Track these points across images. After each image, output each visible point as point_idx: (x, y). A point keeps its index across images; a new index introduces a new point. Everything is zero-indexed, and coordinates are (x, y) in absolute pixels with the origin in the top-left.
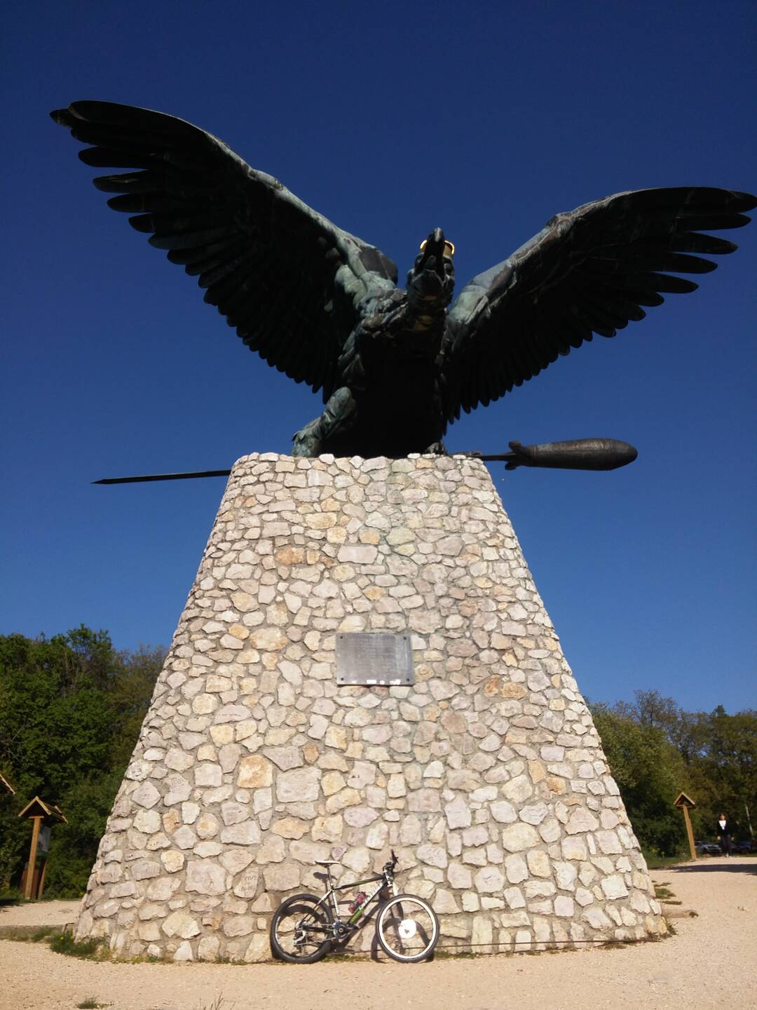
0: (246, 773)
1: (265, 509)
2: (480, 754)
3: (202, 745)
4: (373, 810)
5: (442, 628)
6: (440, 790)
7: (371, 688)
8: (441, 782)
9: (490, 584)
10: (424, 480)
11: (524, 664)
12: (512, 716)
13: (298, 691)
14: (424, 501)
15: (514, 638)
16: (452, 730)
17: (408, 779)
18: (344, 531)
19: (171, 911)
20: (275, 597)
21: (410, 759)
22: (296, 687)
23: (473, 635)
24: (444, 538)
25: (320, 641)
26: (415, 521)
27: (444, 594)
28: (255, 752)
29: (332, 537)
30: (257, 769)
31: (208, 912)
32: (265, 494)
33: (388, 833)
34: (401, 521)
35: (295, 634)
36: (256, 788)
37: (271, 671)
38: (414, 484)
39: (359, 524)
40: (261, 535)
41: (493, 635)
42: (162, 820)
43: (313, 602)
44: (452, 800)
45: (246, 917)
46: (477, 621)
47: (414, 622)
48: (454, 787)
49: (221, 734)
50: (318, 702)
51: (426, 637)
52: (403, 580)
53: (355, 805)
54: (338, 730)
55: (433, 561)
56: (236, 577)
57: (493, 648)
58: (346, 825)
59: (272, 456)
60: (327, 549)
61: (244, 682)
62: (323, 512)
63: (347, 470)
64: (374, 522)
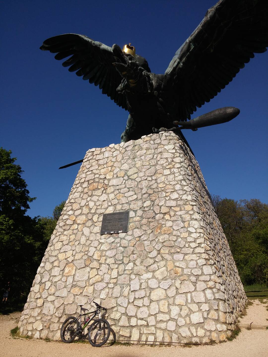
0: (67, 270)
1: (88, 170)
2: (148, 259)
3: (55, 260)
4: (105, 284)
5: (142, 207)
6: (130, 274)
7: (112, 235)
8: (131, 271)
9: (164, 185)
10: (145, 146)
11: (173, 219)
12: (164, 242)
13: (88, 238)
14: (144, 155)
15: (171, 207)
16: (139, 249)
17: (119, 270)
18: (112, 173)
19: (37, 320)
20: (86, 203)
21: (121, 262)
22: (87, 237)
23: (154, 208)
24: (149, 169)
25: (98, 218)
26: (139, 164)
27: (145, 192)
28: (71, 262)
29: (108, 177)
30: (70, 269)
31: (47, 321)
32: (89, 165)
33: (108, 293)
34: (134, 165)
35: (90, 216)
36: (69, 276)
37: (80, 231)
38: (141, 148)
39: (118, 169)
40: (85, 180)
41: (162, 207)
42: (40, 288)
43: (98, 204)
44: (134, 279)
45: (57, 324)
46: (156, 202)
47: (132, 206)
48: (136, 273)
49: (61, 257)
50: (93, 242)
51: (135, 211)
52: (131, 189)
53: (99, 282)
54: (98, 252)
55: (144, 179)
56: (75, 197)
57: (161, 213)
58: (94, 290)
59: (93, 149)
60: (106, 182)
61: (71, 237)
62: (107, 167)
63: (118, 149)
64: (124, 168)
